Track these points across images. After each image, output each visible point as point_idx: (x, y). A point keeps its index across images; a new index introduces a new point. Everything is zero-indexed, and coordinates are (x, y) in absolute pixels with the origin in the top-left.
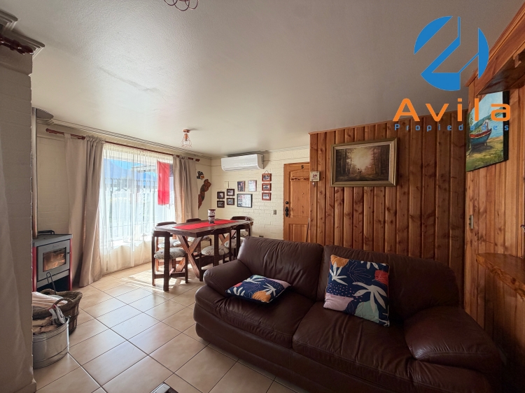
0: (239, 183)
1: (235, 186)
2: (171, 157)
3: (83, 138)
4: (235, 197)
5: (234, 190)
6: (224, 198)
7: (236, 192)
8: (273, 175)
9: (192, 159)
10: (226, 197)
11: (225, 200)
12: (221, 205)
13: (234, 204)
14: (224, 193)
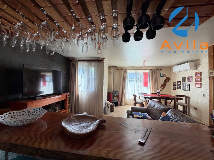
0: (183, 78)
1: (181, 80)
2: (149, 70)
3: (123, 69)
4: (181, 85)
5: (180, 82)
6: (176, 85)
7: (182, 83)
8: (202, 73)
9: (158, 69)
10: (177, 85)
11: (176, 86)
12: (175, 89)
13: (180, 89)
14: (176, 83)
